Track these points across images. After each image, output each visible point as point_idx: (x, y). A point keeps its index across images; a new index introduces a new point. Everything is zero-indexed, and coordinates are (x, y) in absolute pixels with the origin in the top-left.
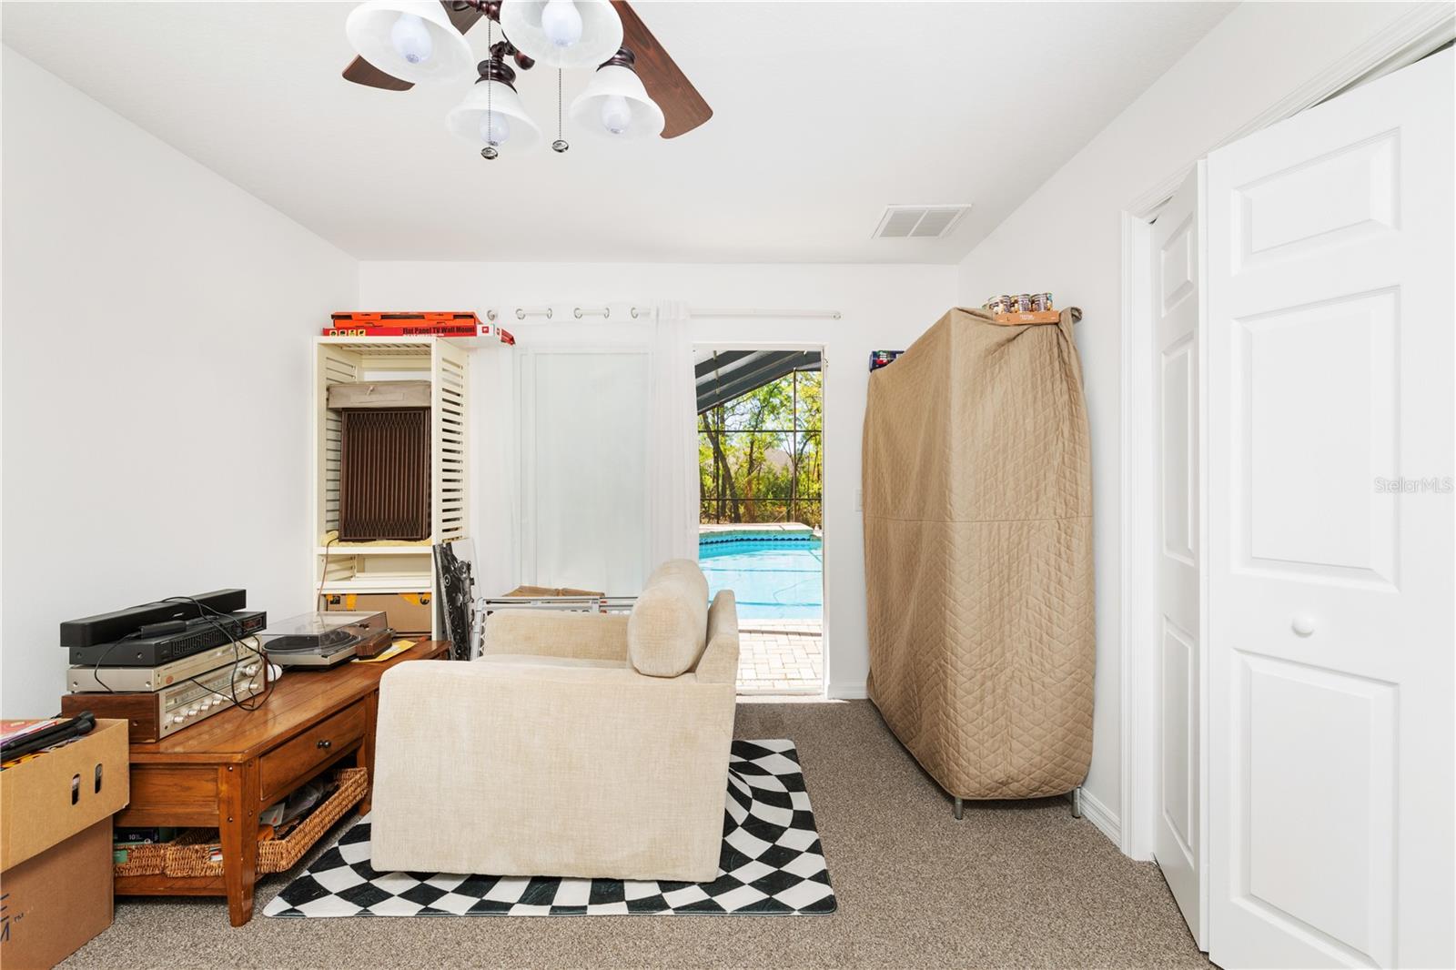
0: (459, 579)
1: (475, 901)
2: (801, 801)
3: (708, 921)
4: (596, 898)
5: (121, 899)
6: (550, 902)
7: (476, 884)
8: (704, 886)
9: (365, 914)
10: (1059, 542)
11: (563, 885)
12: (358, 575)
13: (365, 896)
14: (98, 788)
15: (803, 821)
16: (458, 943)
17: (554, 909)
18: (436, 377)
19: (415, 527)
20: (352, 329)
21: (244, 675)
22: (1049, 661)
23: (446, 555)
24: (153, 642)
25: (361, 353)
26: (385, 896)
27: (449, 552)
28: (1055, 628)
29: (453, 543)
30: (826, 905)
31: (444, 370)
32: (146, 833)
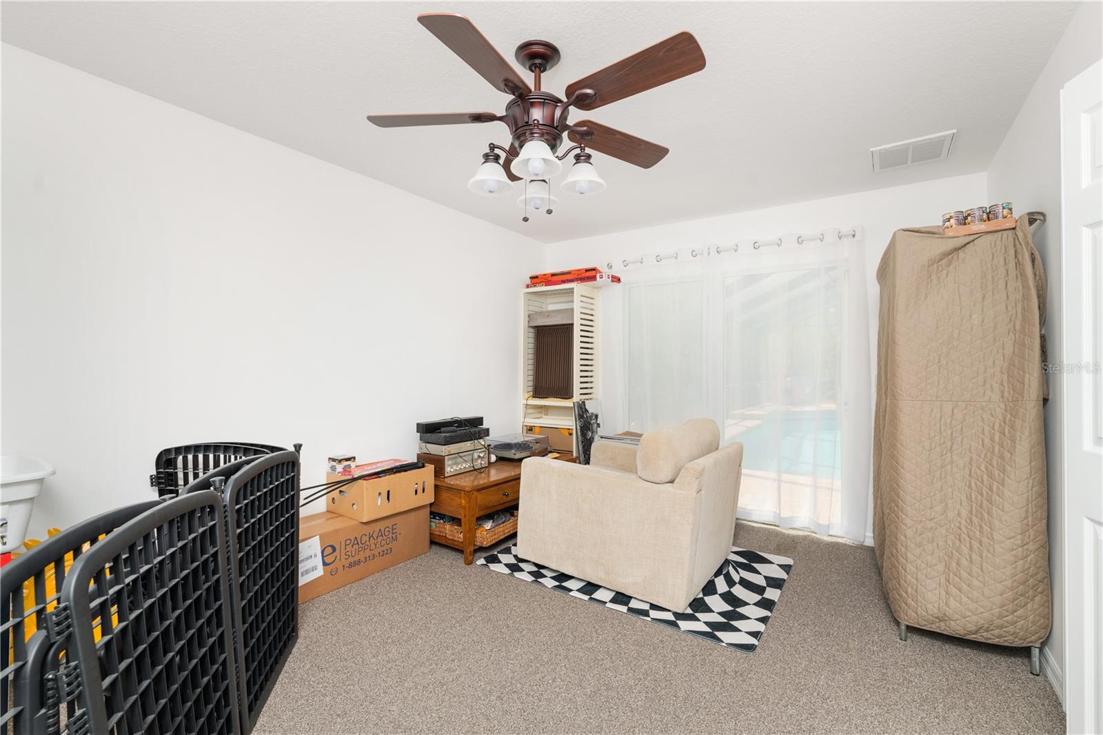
0: (590, 423)
1: (558, 584)
2: (772, 594)
3: (669, 630)
4: (613, 601)
5: (432, 542)
6: (590, 595)
7: (562, 577)
8: (675, 614)
9: (511, 574)
10: (1005, 422)
11: (601, 589)
12: (544, 416)
13: (514, 568)
14: (423, 492)
15: (767, 604)
16: (543, 598)
17: (591, 599)
18: (577, 307)
19: (566, 393)
20: (539, 283)
21: (479, 457)
22: (988, 524)
23: (581, 408)
24: (444, 434)
25: (546, 295)
26: (522, 570)
27: (583, 407)
28: (994, 496)
29: (586, 402)
30: (749, 648)
31: (581, 301)
32: (442, 517)
